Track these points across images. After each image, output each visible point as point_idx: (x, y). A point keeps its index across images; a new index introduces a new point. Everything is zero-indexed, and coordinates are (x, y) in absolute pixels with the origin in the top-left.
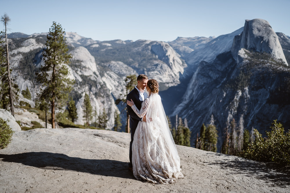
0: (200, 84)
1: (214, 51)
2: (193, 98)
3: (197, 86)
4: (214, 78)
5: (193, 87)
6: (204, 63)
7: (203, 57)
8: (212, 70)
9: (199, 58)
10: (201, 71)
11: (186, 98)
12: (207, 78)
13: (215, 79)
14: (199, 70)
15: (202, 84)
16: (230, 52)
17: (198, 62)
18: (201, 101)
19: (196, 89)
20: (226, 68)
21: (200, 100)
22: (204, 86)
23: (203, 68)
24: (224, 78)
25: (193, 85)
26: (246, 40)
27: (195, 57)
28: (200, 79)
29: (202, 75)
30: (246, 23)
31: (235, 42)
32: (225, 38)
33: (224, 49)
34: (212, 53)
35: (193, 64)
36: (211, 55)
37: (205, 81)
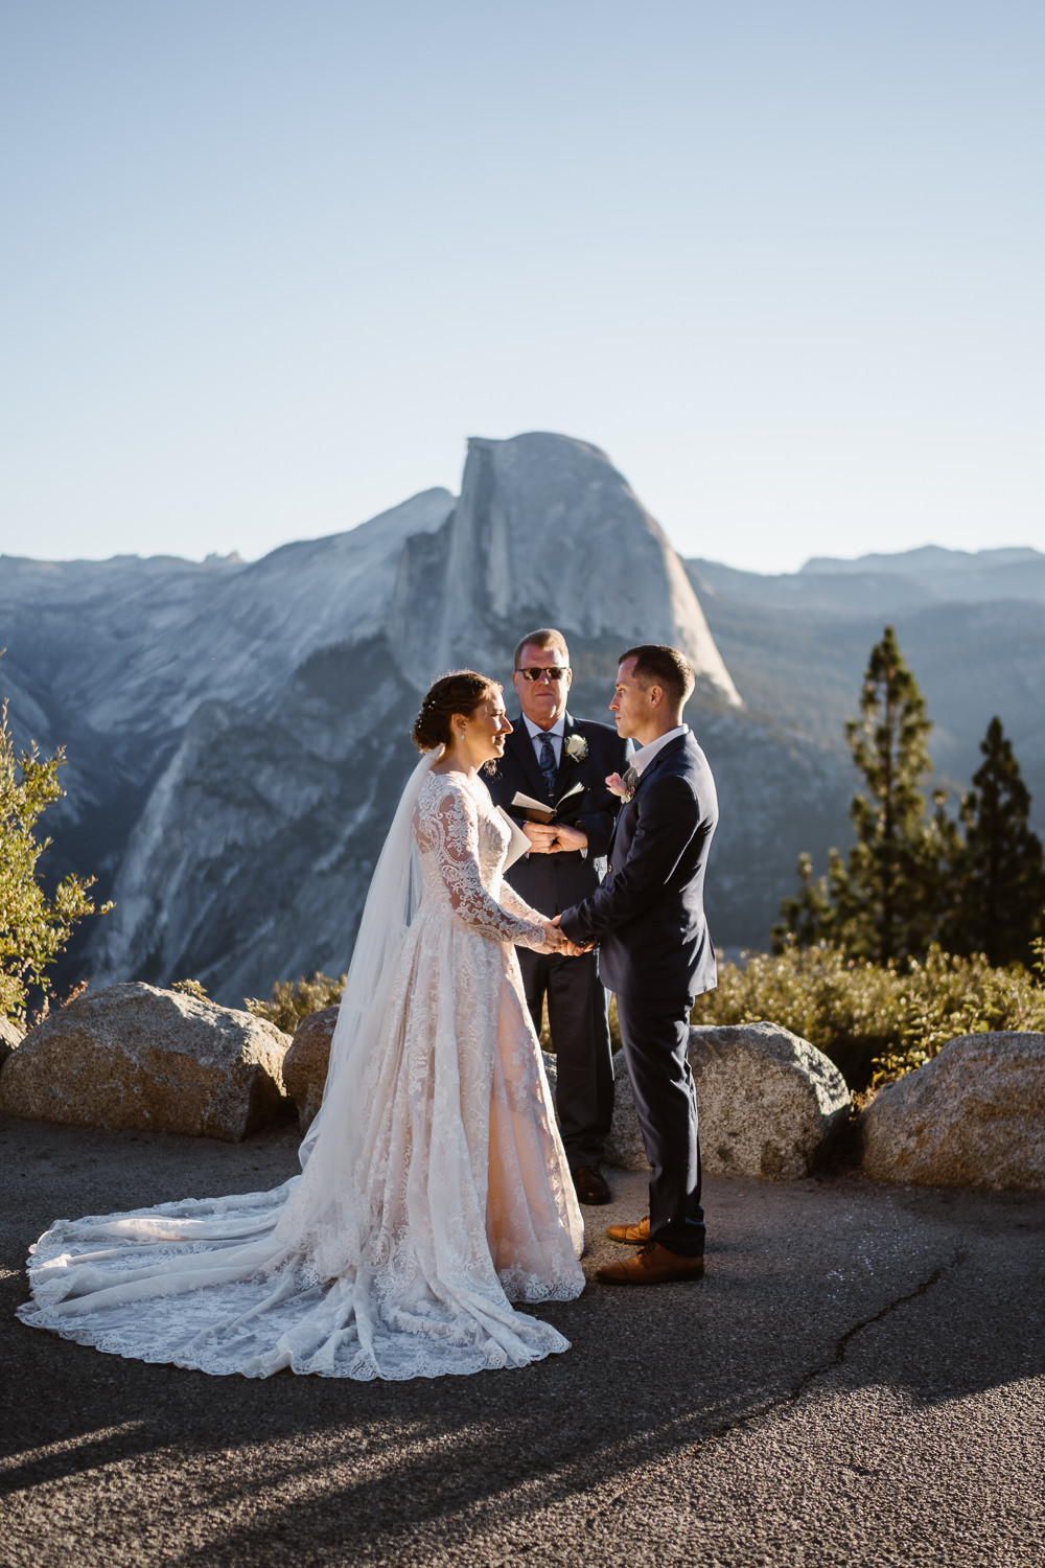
0: (202, 853)
1: (256, 644)
2: (160, 948)
3: (182, 865)
4: (288, 809)
5: (156, 874)
6: (220, 715)
7: (183, 680)
8: (273, 759)
9: (156, 690)
10: (200, 763)
11: (114, 954)
12: (245, 813)
13: (297, 815)
14: (186, 761)
15: (218, 851)
16: (380, 638)
17: (156, 712)
18: (217, 967)
19: (173, 886)
20: (364, 743)
21: (215, 958)
22: (231, 865)
23: (214, 747)
24: (357, 804)
25: (154, 861)
26: (481, 560)
27: (134, 684)
28: (199, 822)
29: (212, 791)
30: (477, 455)
31: (411, 578)
32: (316, 558)
33: (316, 628)
34: (243, 658)
35: (122, 729)
36: (234, 667)
37: (236, 835)
